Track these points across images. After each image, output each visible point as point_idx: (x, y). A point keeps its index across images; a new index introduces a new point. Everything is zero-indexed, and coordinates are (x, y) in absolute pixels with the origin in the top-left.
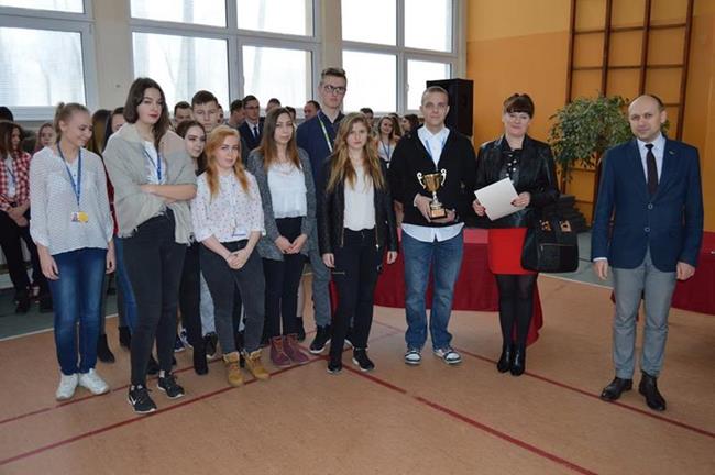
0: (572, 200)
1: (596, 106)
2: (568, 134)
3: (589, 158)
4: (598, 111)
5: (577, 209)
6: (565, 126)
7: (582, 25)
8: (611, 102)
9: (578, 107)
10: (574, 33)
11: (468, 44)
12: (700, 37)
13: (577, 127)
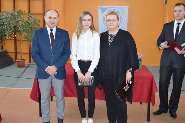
0: (6, 52)
1: (12, 14)
3: (11, 35)
4: (13, 16)
5: (9, 55)
8: (18, 12)
13: (5, 22)
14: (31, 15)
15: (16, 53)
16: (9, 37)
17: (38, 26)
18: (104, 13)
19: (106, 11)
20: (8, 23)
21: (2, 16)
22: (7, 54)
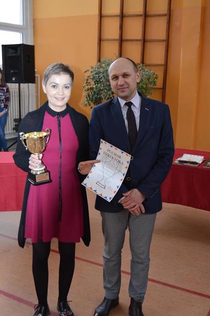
2: (97, 82)
6: (94, 78)
7: (106, 12)
9: (103, 65)
10: (101, 16)
11: (34, 20)
12: (175, 23)
13: (101, 78)
14: (144, 67)
17: (153, 85)
21: (100, 68)
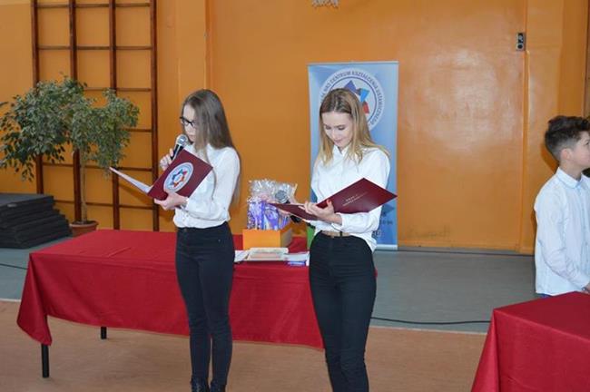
0: (50, 200)
6: (18, 116)
10: (36, 7)
15: (78, 203)
16: (49, 158)
17: (131, 125)
18: (325, 84)
19: (331, 77)
20: (41, 118)
22: (55, 207)
